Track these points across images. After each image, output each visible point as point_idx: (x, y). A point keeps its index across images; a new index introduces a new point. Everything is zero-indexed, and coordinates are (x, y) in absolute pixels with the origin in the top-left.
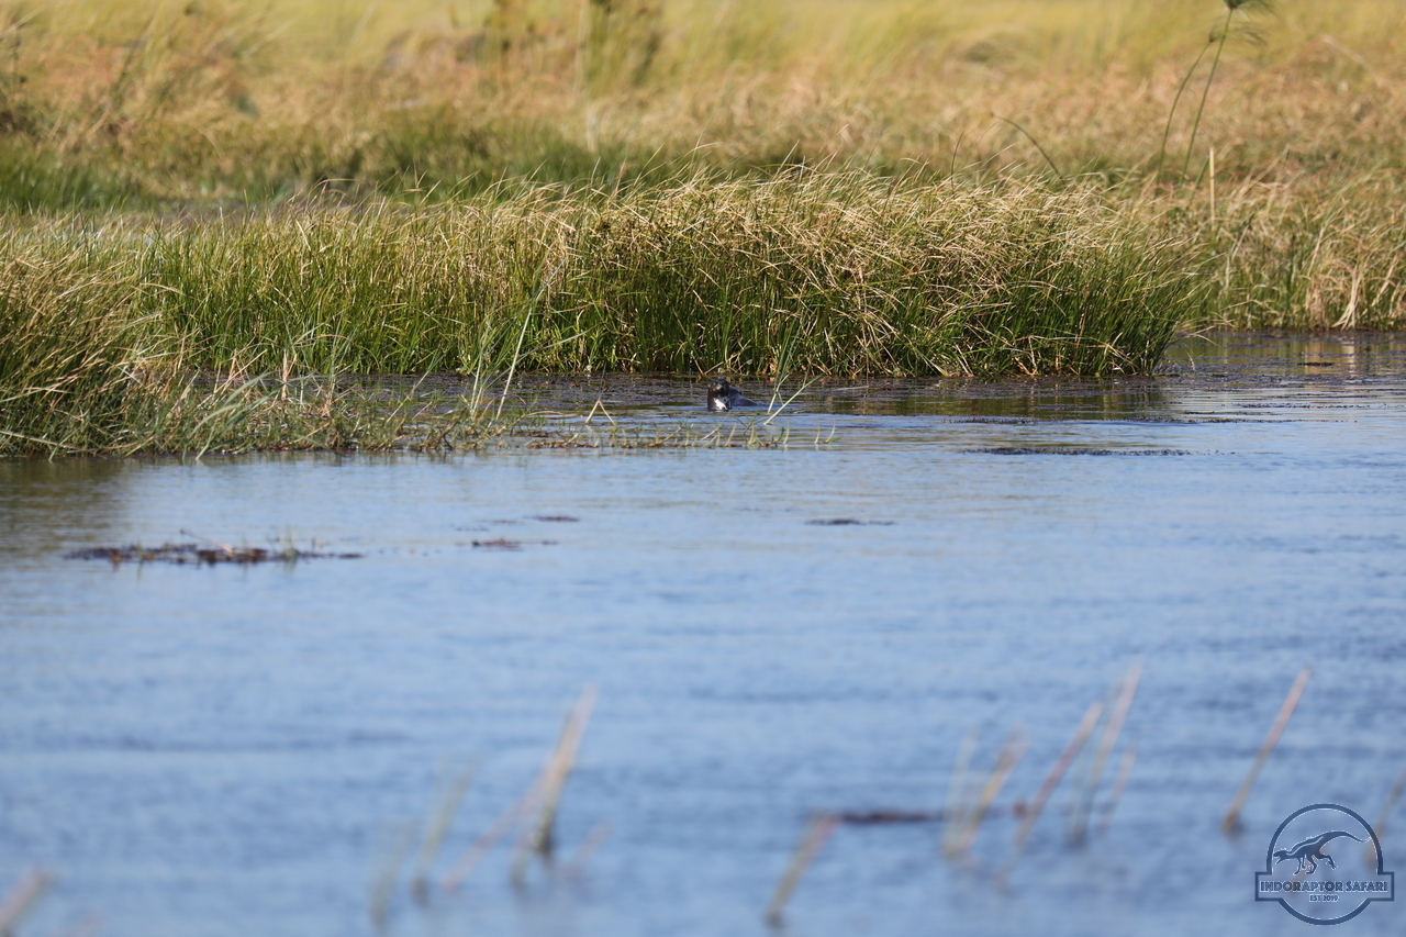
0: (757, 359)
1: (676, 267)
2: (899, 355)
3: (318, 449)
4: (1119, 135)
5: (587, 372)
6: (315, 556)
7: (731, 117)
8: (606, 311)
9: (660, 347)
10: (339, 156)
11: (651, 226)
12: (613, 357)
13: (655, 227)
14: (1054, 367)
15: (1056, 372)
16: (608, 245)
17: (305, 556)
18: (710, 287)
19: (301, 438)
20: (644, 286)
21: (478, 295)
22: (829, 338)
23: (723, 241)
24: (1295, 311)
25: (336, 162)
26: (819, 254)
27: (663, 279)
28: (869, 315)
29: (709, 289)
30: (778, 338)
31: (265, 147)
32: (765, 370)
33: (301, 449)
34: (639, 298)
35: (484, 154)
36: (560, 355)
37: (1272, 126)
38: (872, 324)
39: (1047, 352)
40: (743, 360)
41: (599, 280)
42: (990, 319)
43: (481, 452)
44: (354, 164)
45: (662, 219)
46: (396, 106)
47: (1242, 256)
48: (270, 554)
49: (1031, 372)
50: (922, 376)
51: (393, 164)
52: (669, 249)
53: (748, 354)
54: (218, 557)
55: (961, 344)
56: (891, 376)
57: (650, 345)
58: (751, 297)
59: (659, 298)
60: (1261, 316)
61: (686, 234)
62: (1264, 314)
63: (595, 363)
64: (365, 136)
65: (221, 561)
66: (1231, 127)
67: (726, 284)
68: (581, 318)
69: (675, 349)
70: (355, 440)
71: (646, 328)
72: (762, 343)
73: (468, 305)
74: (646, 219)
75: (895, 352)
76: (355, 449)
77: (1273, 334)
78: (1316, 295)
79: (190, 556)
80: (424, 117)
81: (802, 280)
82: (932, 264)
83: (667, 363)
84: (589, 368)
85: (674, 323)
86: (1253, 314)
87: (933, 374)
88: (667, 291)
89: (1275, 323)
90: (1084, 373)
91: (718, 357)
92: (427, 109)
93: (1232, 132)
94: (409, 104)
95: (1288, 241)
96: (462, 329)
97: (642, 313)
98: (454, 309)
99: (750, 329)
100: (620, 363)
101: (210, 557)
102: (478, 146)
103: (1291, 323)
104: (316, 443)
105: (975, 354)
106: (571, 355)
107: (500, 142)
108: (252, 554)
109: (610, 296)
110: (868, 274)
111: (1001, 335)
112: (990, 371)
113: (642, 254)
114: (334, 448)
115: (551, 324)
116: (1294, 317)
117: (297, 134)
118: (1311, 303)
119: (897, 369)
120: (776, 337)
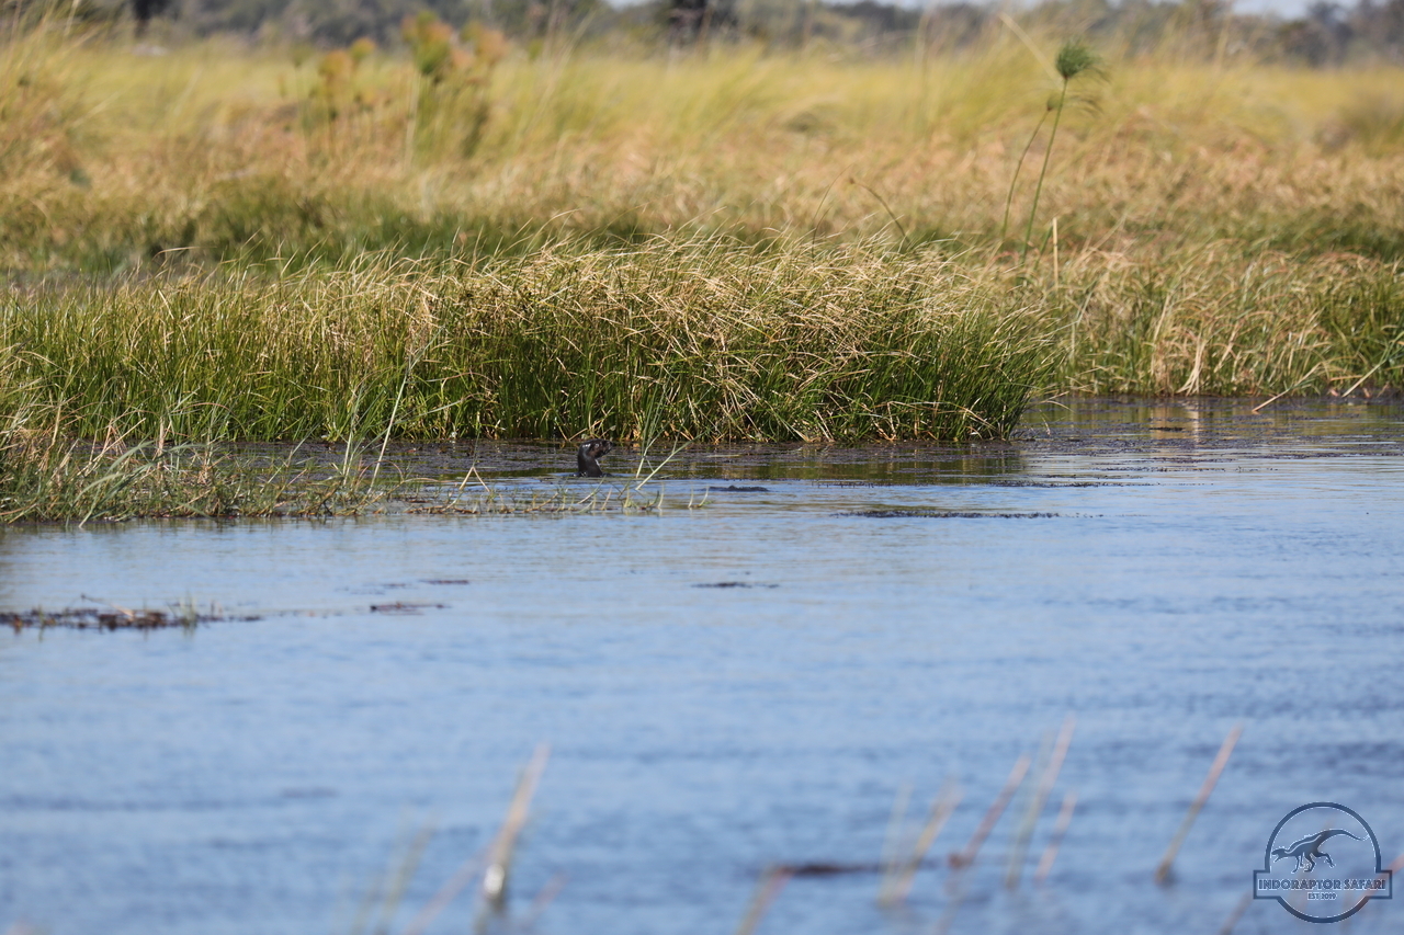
0: (620, 425)
1: (540, 334)
2: (761, 422)
3: (198, 516)
4: (949, 205)
5: (452, 439)
6: (214, 619)
7: (567, 186)
8: (470, 379)
9: (524, 414)
10: (172, 227)
11: (515, 295)
12: (478, 424)
13: (519, 297)
14: (913, 431)
15: (915, 437)
16: (471, 314)
17: (205, 619)
18: (574, 354)
19: (182, 505)
20: (507, 354)
21: (341, 363)
22: (692, 405)
23: (587, 309)
24: (1140, 377)
25: (169, 233)
26: (681, 321)
27: (527, 346)
28: (731, 381)
29: (572, 357)
30: (642, 404)
31: (96, 218)
32: (629, 436)
33: (183, 515)
34: (503, 365)
35: (319, 224)
36: (424, 422)
37: (1098, 196)
38: (734, 390)
39: (904, 418)
40: (606, 425)
41: (463, 348)
42: (850, 387)
43: (360, 518)
44: (188, 234)
45: (526, 288)
46: (226, 176)
47: (1086, 323)
48: (170, 618)
49: (890, 437)
50: (783, 441)
51: (227, 234)
52: (532, 317)
53: (611, 420)
54: (118, 621)
55: (821, 410)
56: (754, 442)
57: (514, 411)
58: (615, 364)
59: (523, 364)
60: (1107, 381)
61: (549, 302)
62: (1110, 380)
63: (460, 430)
64: (199, 206)
65: (123, 626)
66: (1058, 196)
67: (588, 352)
68: (445, 385)
69: (539, 415)
70: (236, 507)
71: (510, 394)
72: (625, 409)
73: (333, 373)
74: (510, 288)
75: (759, 418)
76: (236, 516)
77: (1119, 400)
78: (1160, 362)
79: (91, 620)
80: (255, 186)
81: (664, 348)
82: (793, 331)
83: (532, 429)
84: (454, 434)
85: (538, 391)
86: (1099, 380)
87: (795, 440)
88: (531, 359)
89: (1121, 389)
90: (942, 437)
91: (582, 423)
92: (257, 179)
93: (1059, 200)
94: (240, 174)
95: (1130, 309)
96: (328, 397)
97: (506, 381)
98: (319, 378)
99: (614, 395)
100: (483, 429)
101: (111, 622)
102: (312, 216)
103: (1137, 389)
104: (197, 511)
105: (835, 420)
106: (436, 422)
107: (334, 212)
108: (153, 619)
109: (474, 364)
110: (730, 342)
111: (861, 402)
112: (850, 436)
113: (506, 322)
114: (214, 515)
115: (416, 392)
116: (1139, 383)
117: (130, 204)
118: (1156, 371)
119: (758, 435)
120: (638, 403)
